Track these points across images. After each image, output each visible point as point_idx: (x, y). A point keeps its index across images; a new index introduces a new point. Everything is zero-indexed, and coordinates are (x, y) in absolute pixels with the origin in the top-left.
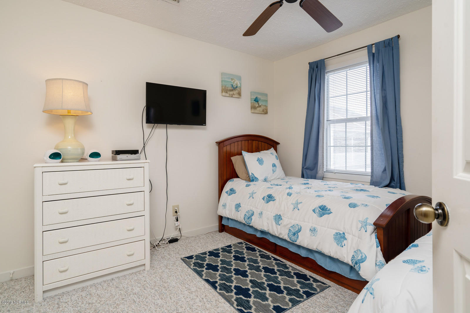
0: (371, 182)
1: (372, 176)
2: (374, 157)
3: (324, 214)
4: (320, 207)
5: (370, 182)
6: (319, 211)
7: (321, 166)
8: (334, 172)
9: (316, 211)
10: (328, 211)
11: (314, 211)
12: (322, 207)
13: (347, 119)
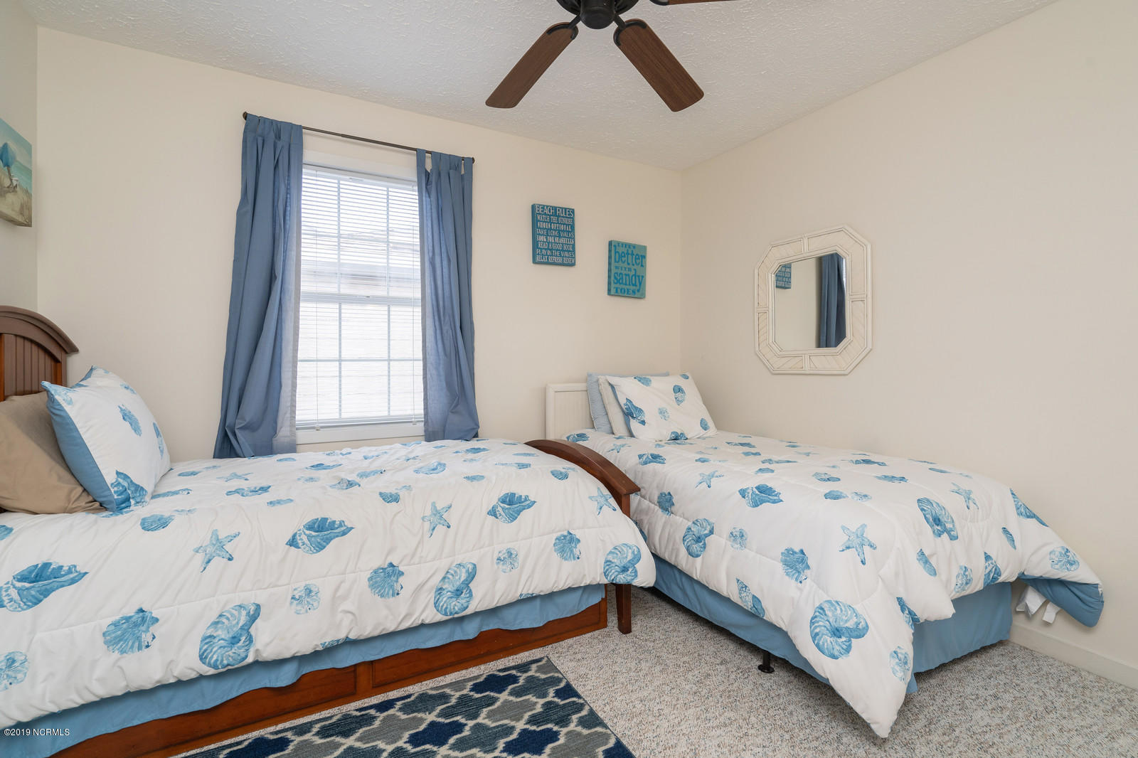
0: (425, 436)
1: (426, 422)
2: (428, 382)
3: (327, 539)
4: (310, 527)
5: (423, 433)
6: (309, 537)
7: (288, 415)
8: (316, 425)
9: (299, 542)
10: (337, 528)
11: (293, 543)
12: (315, 523)
13: (339, 295)
